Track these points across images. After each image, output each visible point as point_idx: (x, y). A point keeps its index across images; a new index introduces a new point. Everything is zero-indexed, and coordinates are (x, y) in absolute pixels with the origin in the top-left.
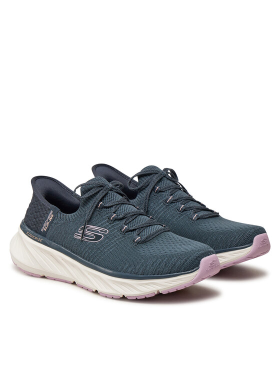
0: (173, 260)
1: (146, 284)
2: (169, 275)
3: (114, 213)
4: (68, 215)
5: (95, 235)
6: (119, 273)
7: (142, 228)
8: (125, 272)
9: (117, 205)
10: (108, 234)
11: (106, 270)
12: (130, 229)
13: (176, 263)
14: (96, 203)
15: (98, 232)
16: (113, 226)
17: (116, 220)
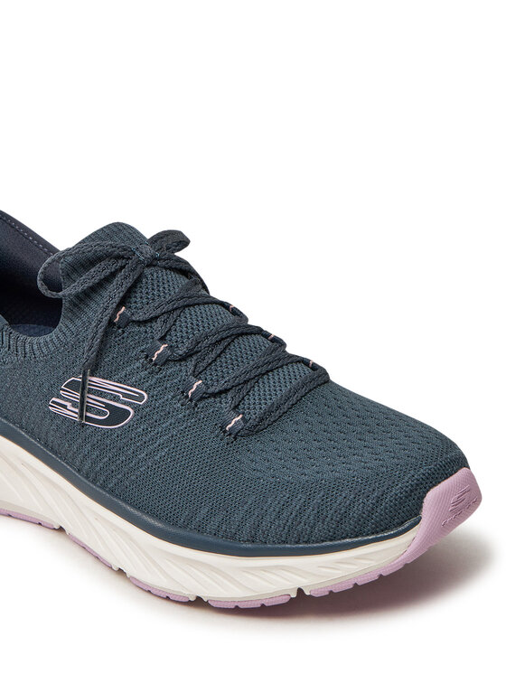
0: (340, 499)
1: (264, 569)
2: (329, 543)
3: (163, 339)
4: (29, 339)
5: (107, 406)
6: (181, 532)
7: (246, 382)
8: (200, 530)
9: (169, 312)
10: (147, 405)
11: (146, 518)
12: (210, 390)
13: (349, 508)
14: (110, 311)
15: (116, 399)
16: (159, 381)
17: (166, 361)
